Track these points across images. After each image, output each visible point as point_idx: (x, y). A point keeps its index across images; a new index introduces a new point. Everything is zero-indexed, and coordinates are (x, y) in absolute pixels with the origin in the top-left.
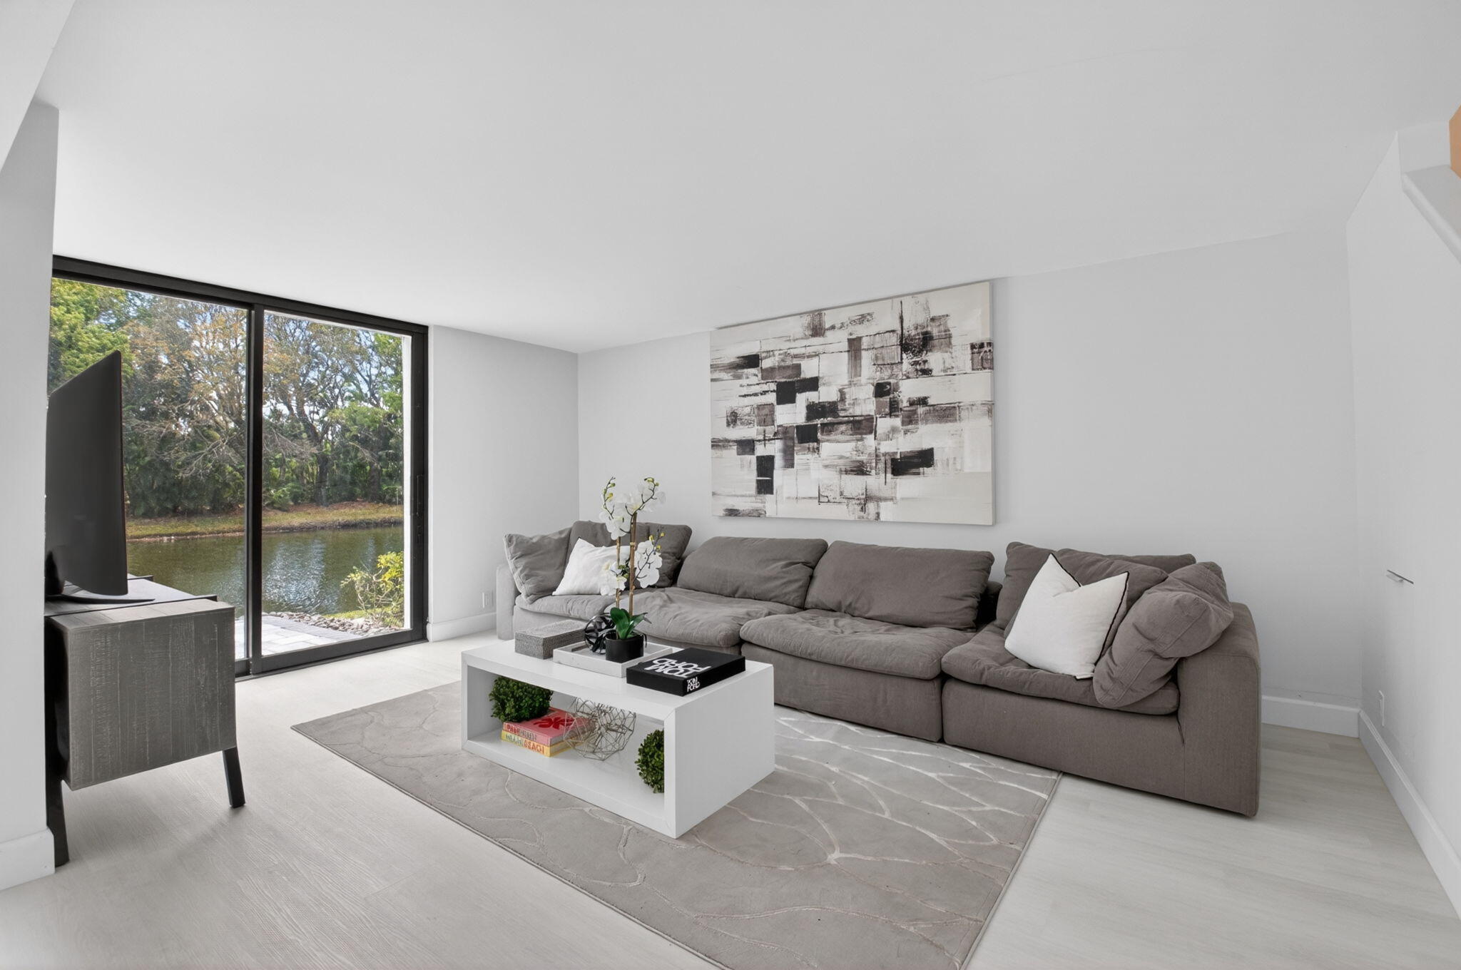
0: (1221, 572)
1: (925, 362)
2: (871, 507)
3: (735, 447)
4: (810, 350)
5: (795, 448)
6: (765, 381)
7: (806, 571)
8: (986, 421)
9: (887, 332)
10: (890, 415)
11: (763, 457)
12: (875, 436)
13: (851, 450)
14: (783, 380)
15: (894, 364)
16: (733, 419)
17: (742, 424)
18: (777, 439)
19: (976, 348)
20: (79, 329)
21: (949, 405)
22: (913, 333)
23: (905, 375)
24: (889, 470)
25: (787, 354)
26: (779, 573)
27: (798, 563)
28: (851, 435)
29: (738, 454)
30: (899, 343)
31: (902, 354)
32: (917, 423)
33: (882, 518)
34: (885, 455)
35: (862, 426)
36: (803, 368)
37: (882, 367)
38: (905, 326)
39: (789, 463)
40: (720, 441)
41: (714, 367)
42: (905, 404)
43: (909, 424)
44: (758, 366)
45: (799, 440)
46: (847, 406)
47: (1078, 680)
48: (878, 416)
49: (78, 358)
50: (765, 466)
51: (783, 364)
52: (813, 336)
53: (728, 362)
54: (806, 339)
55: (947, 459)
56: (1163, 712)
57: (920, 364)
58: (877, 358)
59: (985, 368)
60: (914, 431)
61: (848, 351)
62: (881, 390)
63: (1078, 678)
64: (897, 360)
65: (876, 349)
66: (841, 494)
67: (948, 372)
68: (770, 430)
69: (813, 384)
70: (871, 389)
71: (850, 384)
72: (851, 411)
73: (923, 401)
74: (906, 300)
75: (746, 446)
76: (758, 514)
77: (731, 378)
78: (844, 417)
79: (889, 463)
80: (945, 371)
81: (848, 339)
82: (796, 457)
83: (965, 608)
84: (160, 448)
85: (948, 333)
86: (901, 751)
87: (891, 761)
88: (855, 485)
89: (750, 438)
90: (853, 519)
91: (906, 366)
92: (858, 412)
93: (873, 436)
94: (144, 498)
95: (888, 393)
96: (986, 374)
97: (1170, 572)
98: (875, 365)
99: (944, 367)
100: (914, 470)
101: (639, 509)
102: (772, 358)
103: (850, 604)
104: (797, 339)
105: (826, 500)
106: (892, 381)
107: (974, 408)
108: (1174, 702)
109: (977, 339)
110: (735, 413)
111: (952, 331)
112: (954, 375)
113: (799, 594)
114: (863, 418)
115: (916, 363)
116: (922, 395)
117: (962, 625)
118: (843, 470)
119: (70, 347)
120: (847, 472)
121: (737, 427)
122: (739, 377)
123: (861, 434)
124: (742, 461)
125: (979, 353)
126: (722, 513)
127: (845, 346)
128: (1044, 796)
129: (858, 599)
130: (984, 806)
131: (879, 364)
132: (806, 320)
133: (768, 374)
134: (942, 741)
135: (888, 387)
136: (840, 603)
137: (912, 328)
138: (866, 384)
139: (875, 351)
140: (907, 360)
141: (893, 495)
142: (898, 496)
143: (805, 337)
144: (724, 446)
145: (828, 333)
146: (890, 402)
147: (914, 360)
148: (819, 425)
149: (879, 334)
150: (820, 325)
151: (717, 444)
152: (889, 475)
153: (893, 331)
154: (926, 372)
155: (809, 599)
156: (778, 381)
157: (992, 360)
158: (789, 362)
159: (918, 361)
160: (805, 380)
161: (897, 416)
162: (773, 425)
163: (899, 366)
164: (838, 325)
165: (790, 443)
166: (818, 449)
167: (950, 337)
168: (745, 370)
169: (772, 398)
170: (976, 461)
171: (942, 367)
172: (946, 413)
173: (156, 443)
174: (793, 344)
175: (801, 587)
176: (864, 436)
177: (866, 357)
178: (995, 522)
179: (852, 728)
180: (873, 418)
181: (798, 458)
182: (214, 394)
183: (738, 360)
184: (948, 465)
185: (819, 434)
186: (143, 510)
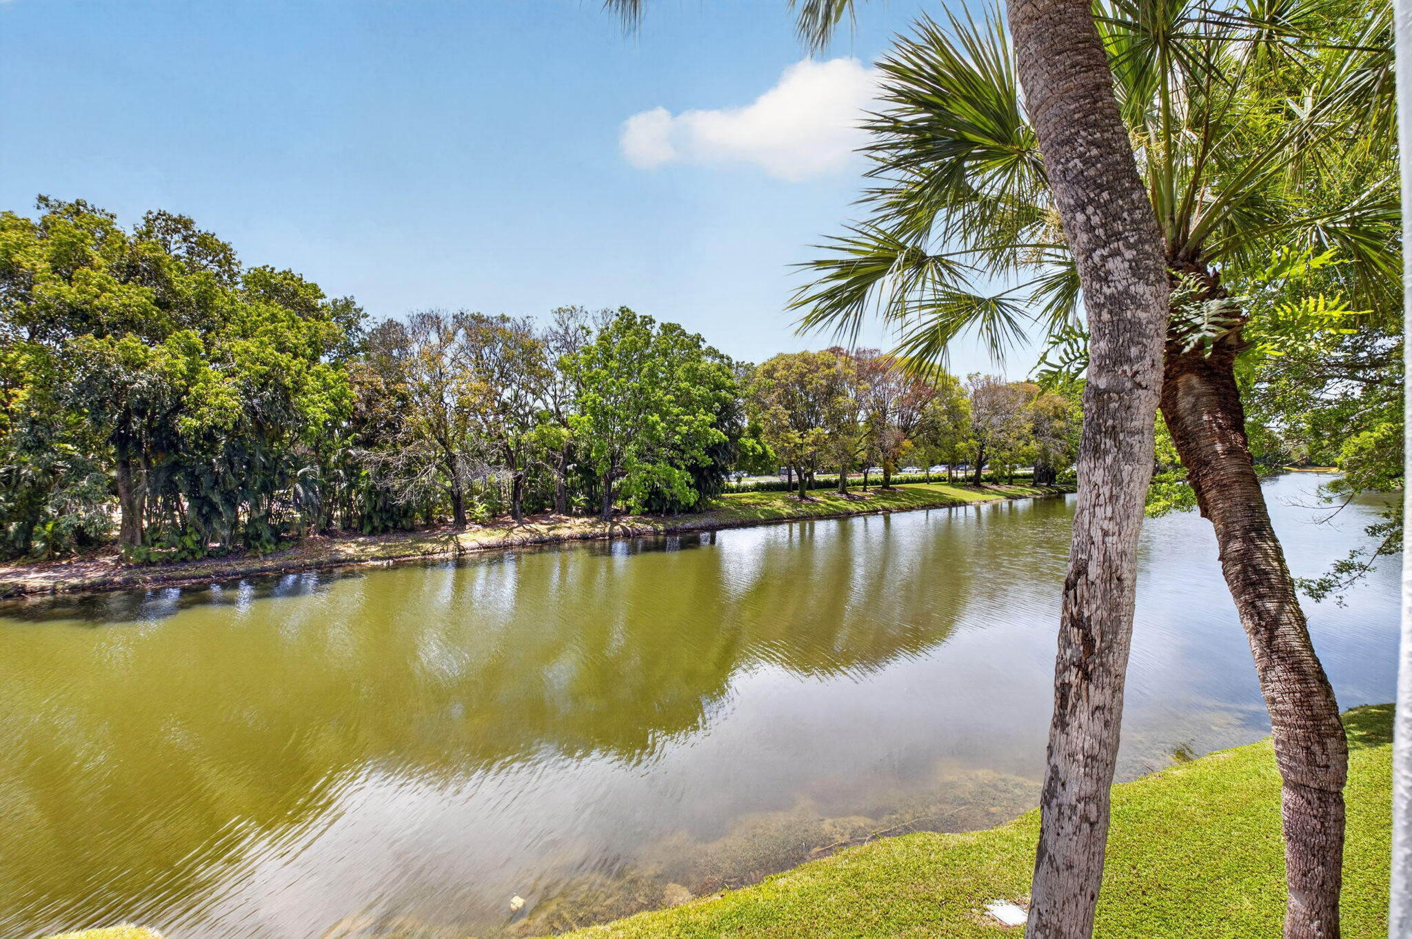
49: (306, 398)
94: (369, 518)
186: (369, 528)
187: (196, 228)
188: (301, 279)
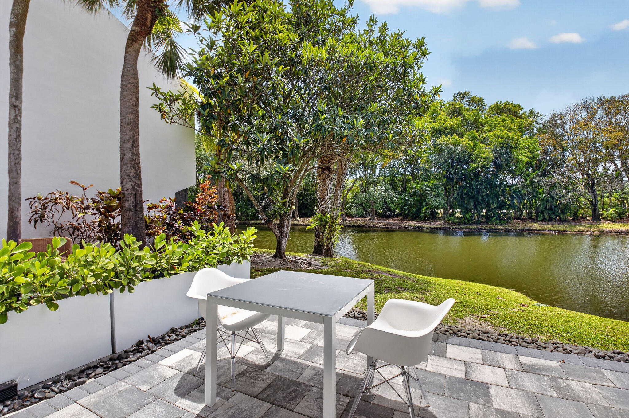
20: (519, 140)
49: (518, 152)
84: (550, 190)
94: (542, 213)
119: (516, 147)
173: (548, 187)
186: (541, 218)
187: (471, 94)
188: (512, 104)
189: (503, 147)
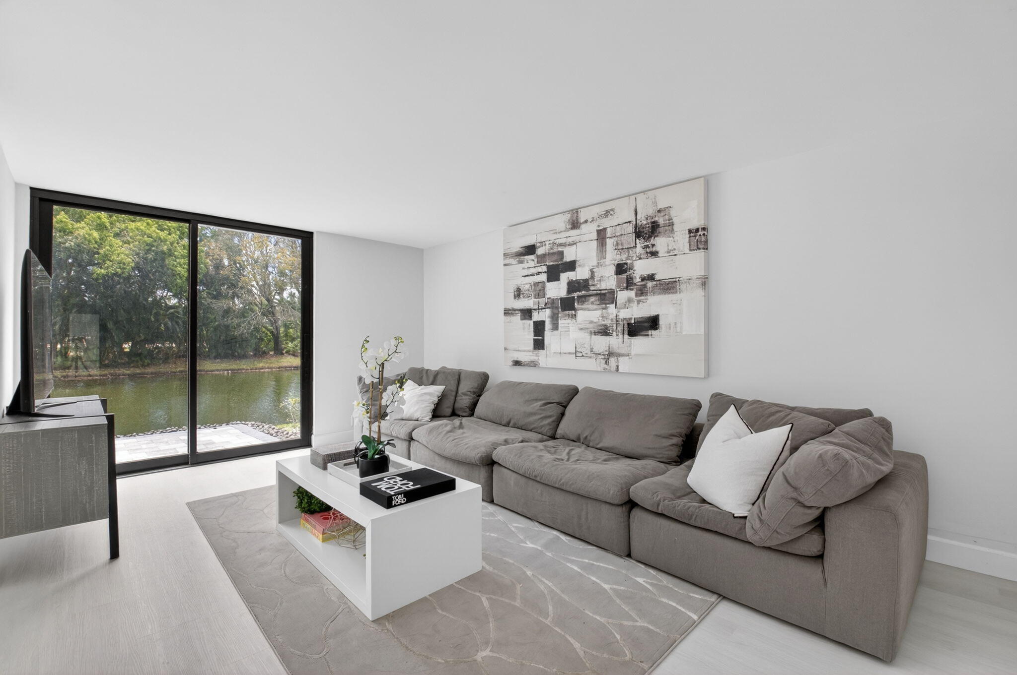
0: (890, 426)
1: (653, 245)
2: (612, 360)
3: (520, 314)
4: (570, 240)
5: (560, 315)
6: (539, 265)
7: (559, 409)
8: (700, 293)
9: (625, 223)
10: (627, 288)
11: (538, 321)
12: (616, 305)
13: (598, 316)
14: (551, 264)
15: (630, 248)
16: (518, 293)
17: (524, 297)
18: (547, 308)
19: (693, 233)
20: (175, 244)
21: (670, 280)
22: (644, 222)
23: (638, 257)
24: (626, 332)
25: (554, 244)
26: (538, 410)
27: (554, 403)
28: (599, 305)
29: (522, 320)
30: (634, 231)
31: (636, 240)
32: (646, 295)
33: (621, 370)
34: (623, 320)
35: (607, 298)
36: (565, 254)
37: (621, 250)
38: (638, 217)
39: (555, 327)
40: (509, 310)
41: (506, 255)
42: (637, 280)
43: (641, 296)
44: (535, 254)
45: (562, 308)
46: (596, 282)
47: (735, 517)
48: (618, 290)
49: (176, 261)
50: (539, 328)
51: (552, 251)
52: (572, 229)
53: (515, 251)
54: (568, 231)
55: (670, 324)
56: (809, 554)
57: (649, 247)
58: (617, 244)
59: (699, 249)
60: (645, 301)
61: (597, 239)
62: (621, 269)
63: (735, 515)
64: (633, 245)
65: (617, 236)
66: (592, 350)
67: (672, 253)
68: (543, 301)
69: (571, 266)
70: (613, 269)
71: (598, 265)
72: (598, 286)
73: (651, 277)
74: (639, 197)
75: (527, 313)
76: (533, 364)
77: (517, 263)
78: (593, 291)
79: (626, 326)
80: (668, 252)
81: (597, 230)
82: (560, 322)
83: (670, 446)
84: (223, 317)
85: (671, 221)
86: (591, 562)
87: (579, 570)
88: (601, 343)
89: (529, 308)
90: (600, 370)
91: (639, 249)
92: (603, 287)
93: (614, 305)
94: (215, 347)
95: (625, 271)
96: (701, 254)
97: (837, 425)
98: (616, 249)
99: (668, 249)
100: (645, 333)
101: (386, 360)
102: (544, 248)
103: (586, 437)
104: (561, 232)
105: (581, 355)
106: (629, 262)
107: (691, 281)
108: (820, 547)
109: (694, 225)
110: (520, 289)
111: (675, 220)
112: (675, 255)
113: (551, 427)
114: (606, 291)
115: (647, 246)
116: (650, 272)
117: (668, 459)
118: (593, 332)
119: (170, 255)
120: (595, 333)
121: (520, 300)
122: (521, 262)
123: (606, 304)
124: (524, 324)
125: (695, 236)
126: (511, 363)
127: (594, 235)
128: (695, 617)
129: (593, 432)
130: (637, 621)
131: (619, 249)
132: (568, 216)
133: (541, 259)
134: (629, 555)
135: (626, 266)
136: (579, 435)
137: (643, 218)
138: (609, 265)
139: (616, 239)
140: (640, 243)
141: (629, 352)
142: (633, 353)
143: (567, 230)
144: (512, 314)
145: (583, 226)
146: (627, 279)
147: (644, 244)
148: (576, 297)
149: (619, 225)
150: (577, 219)
151: (508, 312)
152: (626, 336)
153: (630, 222)
154: (654, 254)
155: (560, 431)
156: (548, 264)
157: (706, 242)
158: (555, 250)
159: (648, 245)
160: (566, 263)
161: (632, 290)
162: (544, 297)
163: (634, 250)
164: (590, 220)
165: (556, 311)
166: (575, 315)
167: (673, 224)
168: (526, 257)
169: (543, 277)
170: (692, 327)
171: (666, 249)
172: (669, 287)
173: (221, 313)
174: (558, 236)
175: (553, 422)
176: (608, 305)
177: (610, 243)
178: (708, 375)
179: (563, 537)
180: (615, 292)
181: (562, 322)
182: (254, 283)
183: (521, 249)
184: (670, 328)
185: (576, 304)
186: (214, 354)
189: (150, 250)
